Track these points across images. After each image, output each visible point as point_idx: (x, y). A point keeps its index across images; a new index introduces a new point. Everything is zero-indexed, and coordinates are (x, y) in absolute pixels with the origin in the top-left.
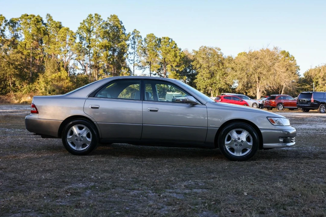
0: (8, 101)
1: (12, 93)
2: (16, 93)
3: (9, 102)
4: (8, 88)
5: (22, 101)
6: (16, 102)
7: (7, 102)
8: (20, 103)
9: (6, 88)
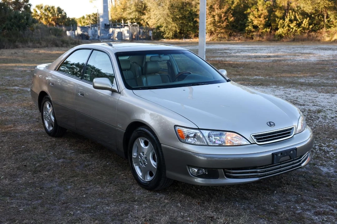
0: (319, 38)
1: (324, 29)
2: (330, 29)
3: (319, 41)
4: (322, 23)
5: (333, 39)
6: (327, 39)
7: (317, 40)
8: (332, 41)
9: (319, 24)
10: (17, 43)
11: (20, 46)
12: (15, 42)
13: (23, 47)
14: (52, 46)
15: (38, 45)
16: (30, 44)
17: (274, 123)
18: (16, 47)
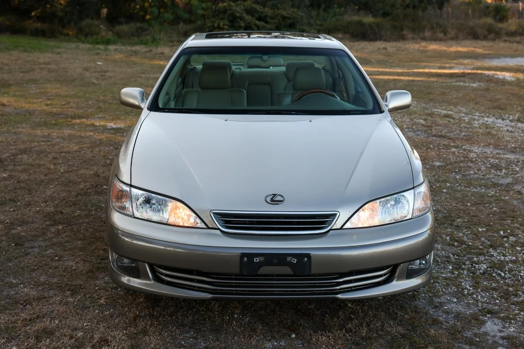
10: (405, 32)
11: (410, 36)
12: (402, 30)
13: (413, 38)
14: (465, 38)
15: (441, 35)
16: (427, 34)
17: (282, 196)
18: (402, 38)
